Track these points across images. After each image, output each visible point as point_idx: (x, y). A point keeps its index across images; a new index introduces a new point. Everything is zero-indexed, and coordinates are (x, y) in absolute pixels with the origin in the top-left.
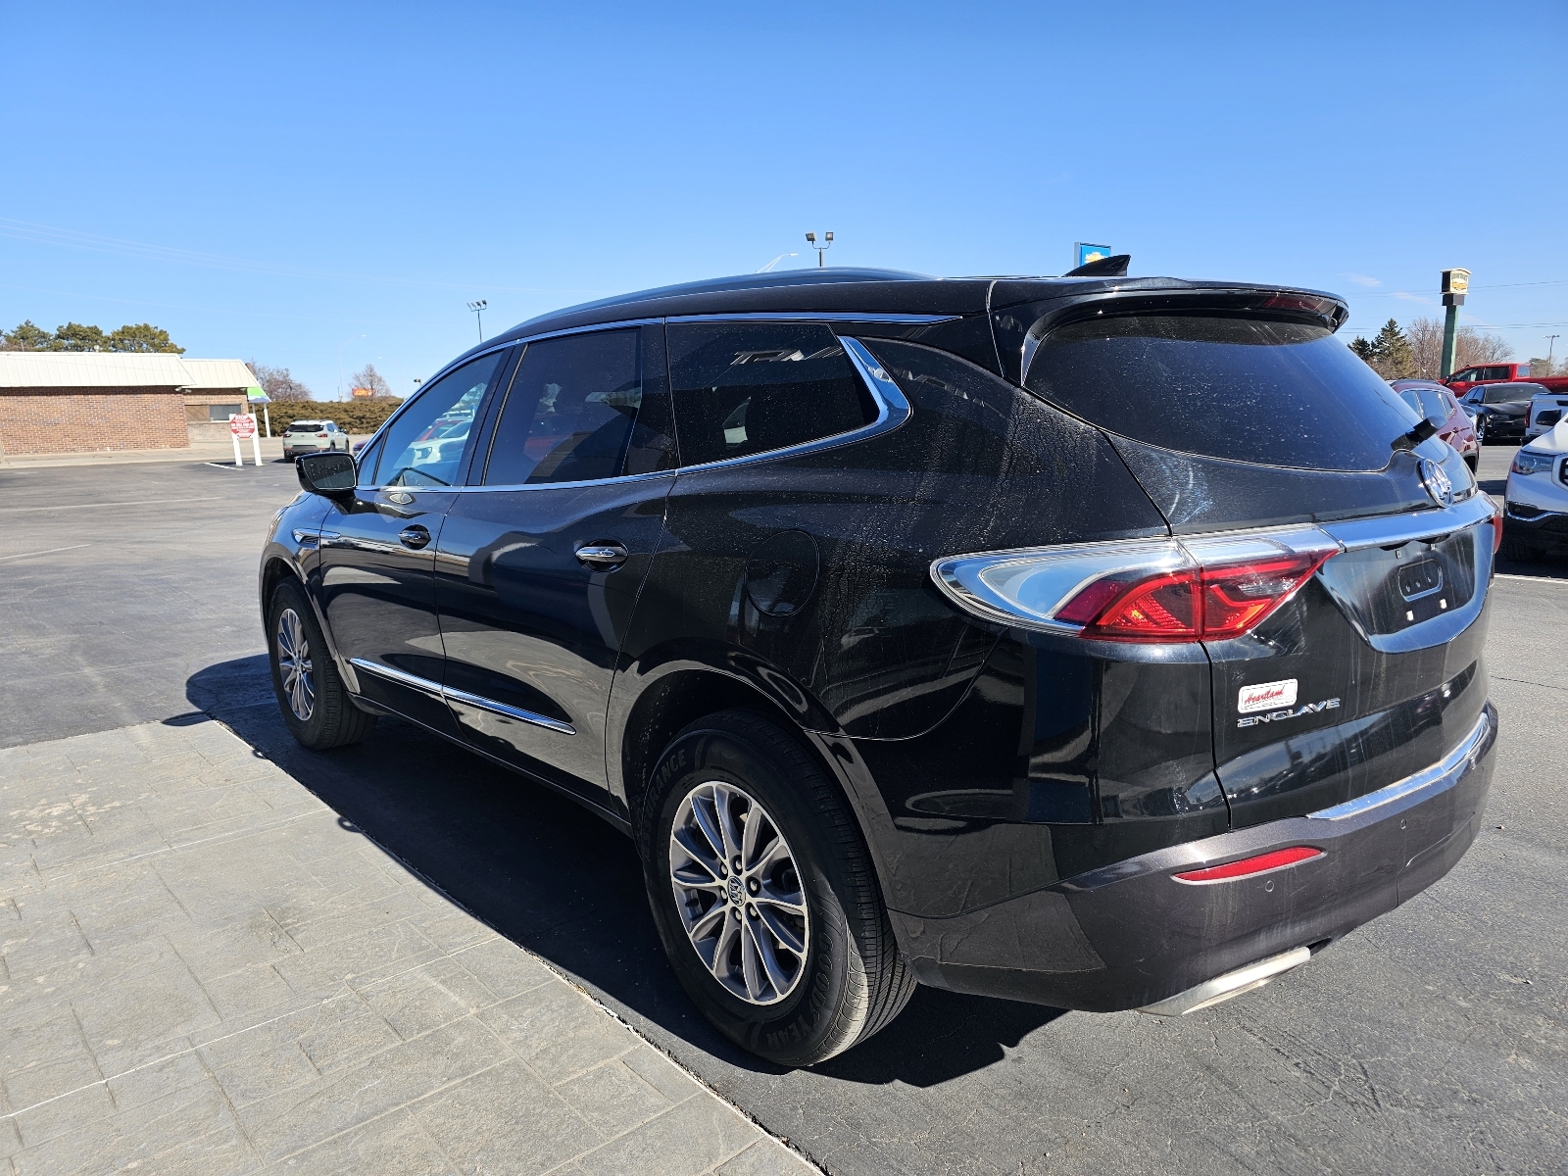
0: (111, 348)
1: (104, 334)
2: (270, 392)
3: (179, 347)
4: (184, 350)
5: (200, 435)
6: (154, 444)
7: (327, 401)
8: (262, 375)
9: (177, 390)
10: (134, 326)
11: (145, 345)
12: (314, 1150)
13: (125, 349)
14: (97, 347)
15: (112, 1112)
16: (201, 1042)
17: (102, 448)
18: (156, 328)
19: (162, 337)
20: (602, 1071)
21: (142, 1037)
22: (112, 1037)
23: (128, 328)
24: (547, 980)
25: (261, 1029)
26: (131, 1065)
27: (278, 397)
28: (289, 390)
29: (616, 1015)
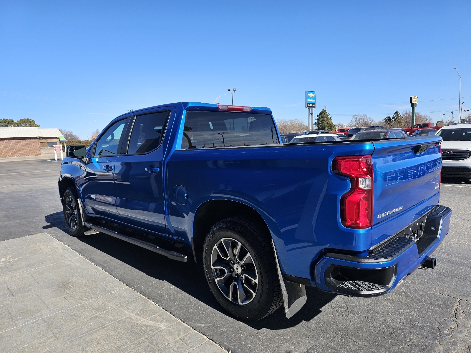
0: (17, 126)
1: (15, 122)
2: (66, 138)
3: (38, 125)
4: (40, 126)
5: (44, 151)
6: (29, 155)
7: (84, 140)
8: (64, 133)
9: (37, 138)
10: (24, 119)
11: (27, 125)
12: (74, 340)
13: (21, 126)
14: (12, 126)
15: (20, 334)
16: (44, 316)
17: (14, 156)
18: (31, 119)
19: (33, 122)
20: (153, 318)
21: (28, 316)
22: (19, 316)
23: (22, 120)
24: (139, 297)
25: (61, 312)
26: (25, 322)
27: (69, 139)
28: (72, 137)
29: (157, 305)
